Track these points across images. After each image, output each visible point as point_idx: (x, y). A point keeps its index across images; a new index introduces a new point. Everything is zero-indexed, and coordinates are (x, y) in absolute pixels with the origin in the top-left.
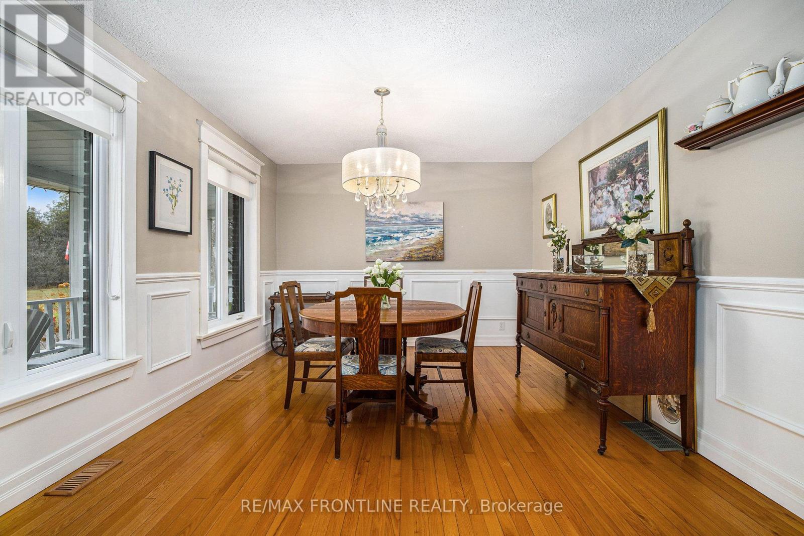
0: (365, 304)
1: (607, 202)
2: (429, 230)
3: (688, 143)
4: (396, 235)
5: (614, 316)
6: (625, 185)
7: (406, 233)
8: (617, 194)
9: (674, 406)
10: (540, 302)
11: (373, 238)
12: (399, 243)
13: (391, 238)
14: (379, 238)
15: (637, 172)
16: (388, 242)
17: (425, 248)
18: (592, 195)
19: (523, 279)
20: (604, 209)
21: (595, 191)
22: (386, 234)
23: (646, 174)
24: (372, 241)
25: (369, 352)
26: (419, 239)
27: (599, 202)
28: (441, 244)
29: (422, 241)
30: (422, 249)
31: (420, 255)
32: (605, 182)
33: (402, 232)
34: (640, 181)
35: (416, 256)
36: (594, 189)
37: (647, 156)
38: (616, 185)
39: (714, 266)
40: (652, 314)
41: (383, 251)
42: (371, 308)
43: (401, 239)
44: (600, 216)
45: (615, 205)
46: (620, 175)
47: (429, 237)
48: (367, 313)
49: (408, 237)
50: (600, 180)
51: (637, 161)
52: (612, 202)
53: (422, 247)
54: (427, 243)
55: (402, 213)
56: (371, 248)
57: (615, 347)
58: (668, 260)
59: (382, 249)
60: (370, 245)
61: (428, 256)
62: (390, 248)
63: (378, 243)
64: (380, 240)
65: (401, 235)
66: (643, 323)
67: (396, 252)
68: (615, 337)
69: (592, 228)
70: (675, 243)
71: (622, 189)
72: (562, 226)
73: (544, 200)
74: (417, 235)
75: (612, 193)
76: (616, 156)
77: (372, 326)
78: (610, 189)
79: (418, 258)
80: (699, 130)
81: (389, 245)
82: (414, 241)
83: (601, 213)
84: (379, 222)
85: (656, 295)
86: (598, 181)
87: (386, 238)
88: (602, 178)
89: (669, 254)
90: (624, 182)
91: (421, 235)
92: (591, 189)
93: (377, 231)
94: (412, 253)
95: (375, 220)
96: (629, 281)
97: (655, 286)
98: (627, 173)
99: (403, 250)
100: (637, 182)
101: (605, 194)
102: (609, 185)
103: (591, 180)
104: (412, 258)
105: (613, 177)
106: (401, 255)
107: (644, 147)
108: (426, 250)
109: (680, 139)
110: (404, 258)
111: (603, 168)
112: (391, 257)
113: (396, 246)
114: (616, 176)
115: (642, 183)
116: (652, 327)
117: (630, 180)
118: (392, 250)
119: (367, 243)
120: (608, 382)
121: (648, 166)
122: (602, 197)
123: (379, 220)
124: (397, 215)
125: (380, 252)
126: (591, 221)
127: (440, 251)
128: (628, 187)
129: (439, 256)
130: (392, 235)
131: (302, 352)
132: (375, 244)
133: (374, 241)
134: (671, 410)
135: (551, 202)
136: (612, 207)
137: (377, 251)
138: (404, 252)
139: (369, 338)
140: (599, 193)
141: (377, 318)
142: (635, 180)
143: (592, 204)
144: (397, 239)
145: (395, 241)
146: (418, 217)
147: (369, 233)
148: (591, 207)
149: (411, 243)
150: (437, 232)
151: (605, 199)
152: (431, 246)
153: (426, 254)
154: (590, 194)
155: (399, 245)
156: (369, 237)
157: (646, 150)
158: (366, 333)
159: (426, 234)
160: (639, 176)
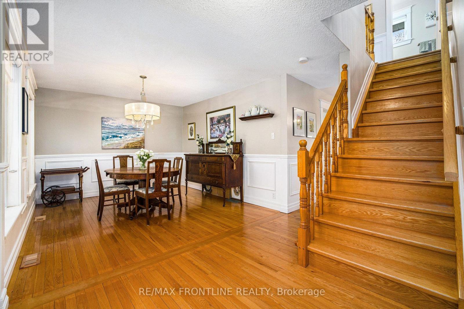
0: (158, 165)
1: (217, 130)
2: (137, 134)
3: (242, 119)
4: (120, 135)
5: (227, 166)
6: (223, 125)
7: (126, 134)
8: (220, 128)
9: (238, 191)
10: (197, 164)
11: (107, 136)
12: (122, 139)
13: (117, 137)
14: (110, 136)
15: (227, 122)
16: (115, 139)
17: (135, 142)
18: (211, 126)
19: (189, 156)
20: (216, 132)
21: (212, 125)
22: (114, 134)
23: (230, 124)
24: (106, 138)
25: (159, 183)
26: (132, 138)
27: (214, 129)
28: (143, 141)
29: (134, 139)
30: (134, 143)
31: (133, 146)
32: (216, 123)
33: (123, 134)
34: (228, 125)
35: (131, 146)
36: (212, 124)
37: (230, 118)
38: (220, 125)
39: (247, 152)
40: (235, 165)
41: (113, 144)
42: (160, 167)
43: (122, 137)
44: (214, 134)
45: (220, 131)
46: (221, 122)
47: (137, 137)
48: (159, 169)
49: (126, 136)
50: (214, 122)
51: (227, 119)
52: (219, 130)
53: (134, 142)
54: (137, 140)
55: (123, 124)
56: (105, 142)
57: (227, 175)
58: (236, 150)
59: (112, 142)
60: (104, 140)
61: (137, 146)
62: (117, 142)
63: (110, 139)
64: (111, 138)
65: (123, 135)
66: (233, 167)
67: (120, 144)
68: (227, 172)
69: (211, 138)
70: (238, 145)
71: (222, 126)
72: (202, 137)
73: (189, 124)
74: (132, 136)
75: (219, 127)
76: (220, 115)
77: (160, 173)
78: (218, 125)
79: (132, 147)
80: (244, 116)
81: (116, 141)
82: (130, 139)
83: (215, 133)
84: (110, 128)
85: (236, 159)
86: (213, 122)
87: (114, 137)
88: (215, 121)
89: (237, 148)
90: (223, 124)
91: (133, 136)
92: (211, 124)
93: (109, 132)
94: (129, 145)
95: (108, 127)
96: (230, 156)
97: (235, 157)
98: (224, 122)
99: (124, 143)
100: (227, 125)
101: (216, 127)
102: (218, 124)
103: (211, 121)
104: (128, 147)
105: (219, 122)
106: (123, 146)
107: (229, 115)
108: (136, 143)
109: (240, 117)
110: (124, 147)
111: (215, 118)
112: (117, 147)
113: (119, 141)
114: (220, 122)
115: (228, 126)
116: (235, 168)
117: (225, 124)
118: (117, 143)
119: (103, 139)
120: (225, 185)
121: (230, 121)
122: (215, 128)
123: (111, 127)
124: (121, 125)
125: (111, 144)
126: (211, 135)
127: (143, 144)
128: (224, 126)
129: (143, 146)
130: (118, 135)
131: (109, 192)
132: (108, 140)
133: (107, 138)
134: (237, 193)
135: (193, 125)
136: (219, 132)
137: (109, 143)
138: (124, 144)
139: (159, 178)
140: (214, 126)
141: (162, 170)
142: (226, 125)
143: (211, 129)
144: (121, 137)
145: (119, 138)
146: (131, 126)
147: (104, 134)
148: (211, 130)
149: (128, 139)
150: (141, 135)
151: (216, 129)
152: (138, 142)
153: (136, 145)
154: (210, 126)
155: (122, 141)
156: (104, 136)
157: (230, 116)
158: (158, 176)
159: (136, 135)
160: (228, 124)
